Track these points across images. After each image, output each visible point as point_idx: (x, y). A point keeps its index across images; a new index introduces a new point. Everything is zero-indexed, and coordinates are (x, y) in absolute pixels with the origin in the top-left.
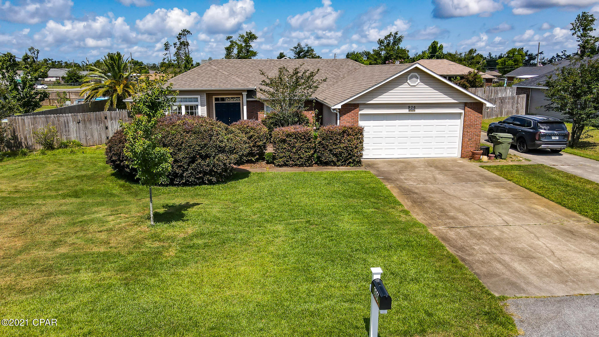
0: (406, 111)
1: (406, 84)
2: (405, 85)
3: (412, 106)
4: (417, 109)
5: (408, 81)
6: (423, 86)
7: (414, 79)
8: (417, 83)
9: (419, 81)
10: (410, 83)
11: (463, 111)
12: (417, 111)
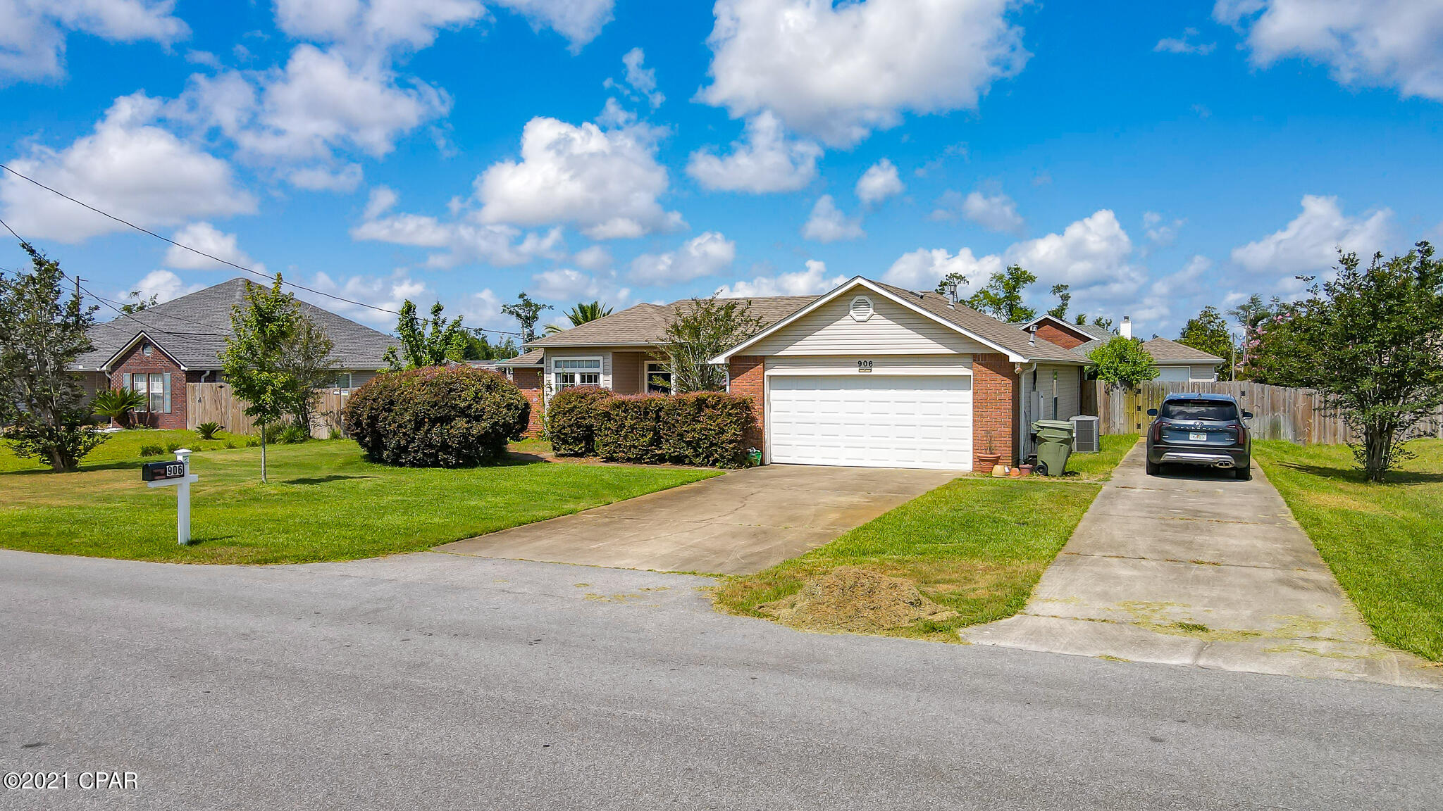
0: (854, 371)
1: (848, 317)
2: (846, 321)
3: (865, 361)
4: (876, 367)
5: (852, 312)
6: (879, 320)
7: (863, 308)
8: (868, 315)
9: (871, 311)
10: (854, 315)
11: (970, 372)
12: (876, 371)
